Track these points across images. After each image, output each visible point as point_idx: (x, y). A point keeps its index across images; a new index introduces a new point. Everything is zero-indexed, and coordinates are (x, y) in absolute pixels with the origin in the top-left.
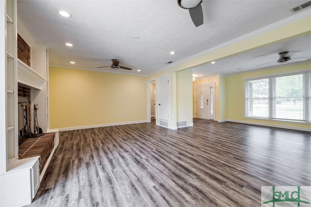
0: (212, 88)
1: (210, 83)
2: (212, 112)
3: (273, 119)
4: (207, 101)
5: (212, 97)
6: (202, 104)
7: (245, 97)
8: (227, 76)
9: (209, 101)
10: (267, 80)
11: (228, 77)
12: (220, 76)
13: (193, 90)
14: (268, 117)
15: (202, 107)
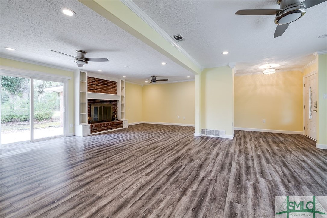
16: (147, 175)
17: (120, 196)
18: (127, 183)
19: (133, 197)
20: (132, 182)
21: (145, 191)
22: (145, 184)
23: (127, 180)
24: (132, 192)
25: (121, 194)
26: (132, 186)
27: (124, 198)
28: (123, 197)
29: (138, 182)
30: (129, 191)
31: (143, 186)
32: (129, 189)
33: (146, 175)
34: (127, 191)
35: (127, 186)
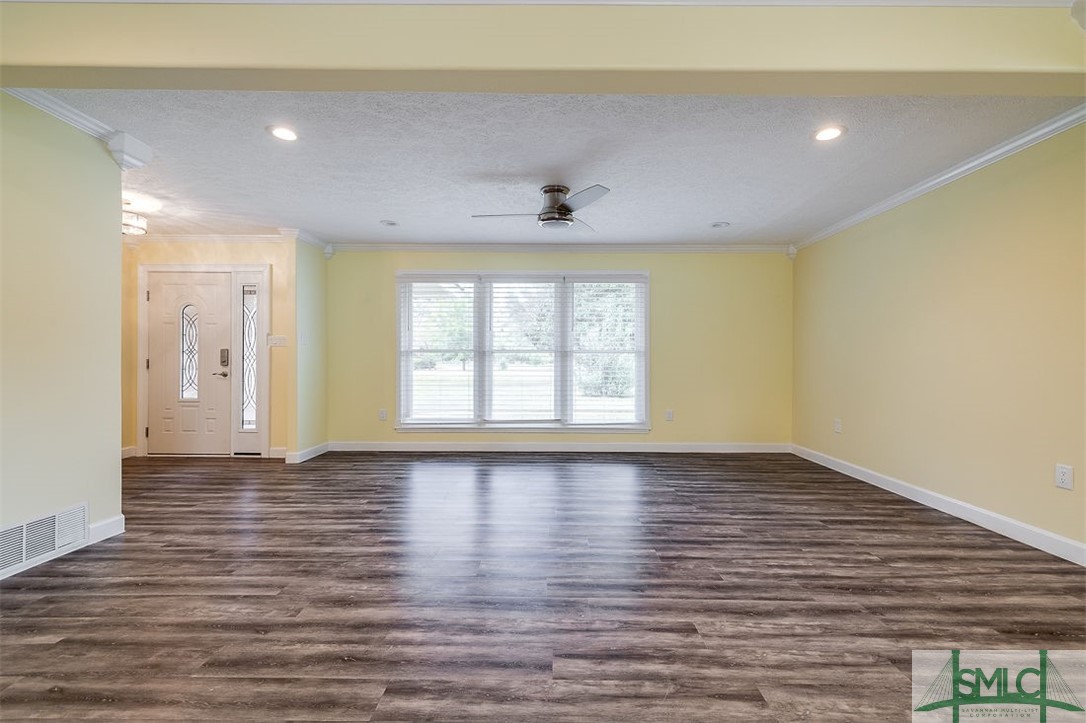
0: (250, 292)
1: (242, 269)
2: (250, 414)
3: (488, 426)
4: (225, 361)
5: (251, 339)
6: (191, 373)
7: (400, 347)
8: (329, 249)
9: (235, 357)
10: (469, 287)
11: (333, 254)
12: (299, 241)
13: (129, 292)
14: (472, 417)
15: (190, 394)
16: (690, 630)
17: (827, 631)
18: (783, 650)
19: (793, 610)
20: (764, 641)
21: (750, 602)
22: (730, 615)
23: (772, 658)
24: (786, 621)
25: (820, 635)
26: (772, 632)
27: (817, 623)
28: (819, 626)
29: (743, 629)
30: (792, 627)
31: (740, 613)
32: (789, 632)
33: (695, 631)
34: (799, 630)
35: (789, 641)
